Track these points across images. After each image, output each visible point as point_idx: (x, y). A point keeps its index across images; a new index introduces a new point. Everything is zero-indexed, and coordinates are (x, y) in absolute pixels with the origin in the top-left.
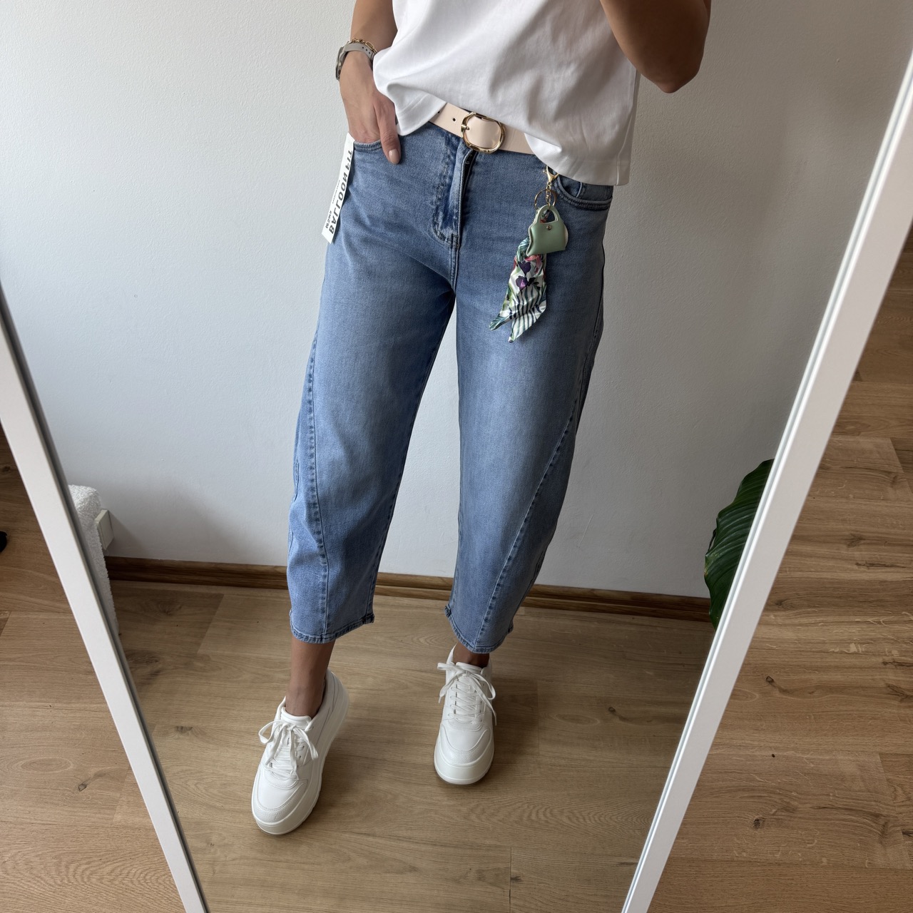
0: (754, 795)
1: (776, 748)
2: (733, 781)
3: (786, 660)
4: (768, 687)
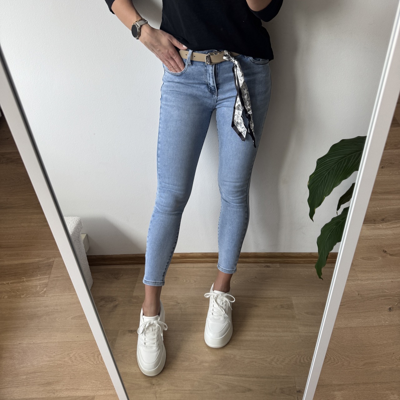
0: (387, 298)
1: (393, 278)
2: (376, 293)
3: (390, 242)
4: (385, 254)
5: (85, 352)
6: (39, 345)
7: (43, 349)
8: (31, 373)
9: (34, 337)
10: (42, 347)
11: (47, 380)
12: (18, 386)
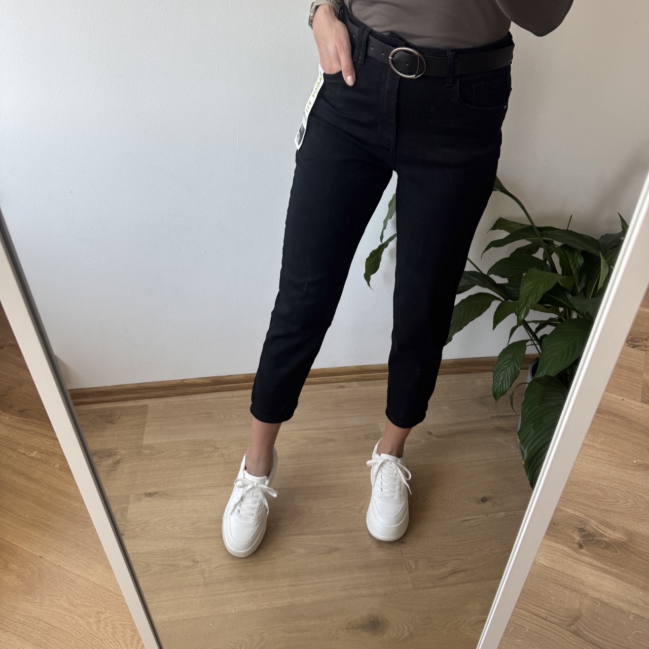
5: (124, 623)
6: (65, 572)
7: (68, 584)
8: (33, 618)
9: (63, 556)
10: (68, 579)
11: (50, 642)
12: (8, 630)
